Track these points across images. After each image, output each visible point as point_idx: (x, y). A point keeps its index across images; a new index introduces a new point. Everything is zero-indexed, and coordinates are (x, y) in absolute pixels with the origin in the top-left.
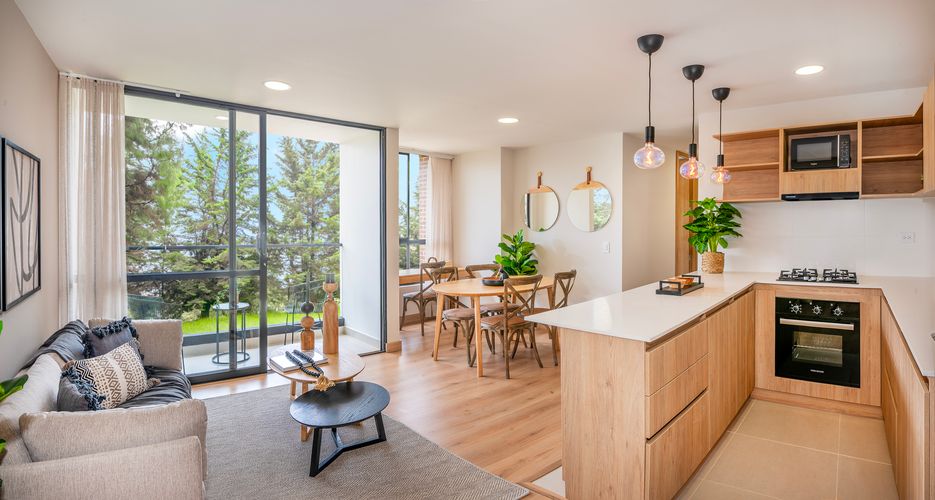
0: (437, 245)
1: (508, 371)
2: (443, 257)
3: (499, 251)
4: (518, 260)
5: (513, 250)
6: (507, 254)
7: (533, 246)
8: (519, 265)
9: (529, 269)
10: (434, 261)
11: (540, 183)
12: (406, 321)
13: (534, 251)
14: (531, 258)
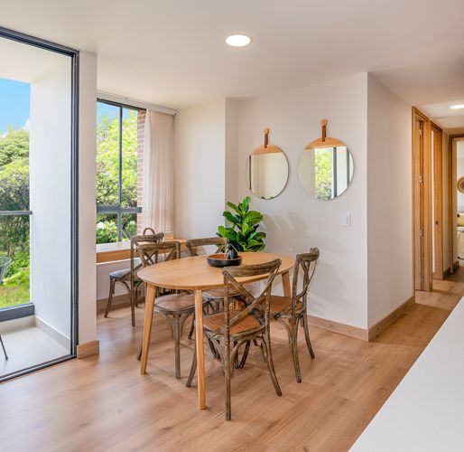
0: (155, 215)
1: (229, 393)
2: (162, 227)
3: (223, 221)
4: (244, 232)
5: (238, 221)
6: (231, 225)
7: (260, 217)
8: (245, 238)
9: (256, 243)
10: (149, 233)
11: (267, 142)
12: (113, 304)
13: (261, 223)
14: (258, 231)
